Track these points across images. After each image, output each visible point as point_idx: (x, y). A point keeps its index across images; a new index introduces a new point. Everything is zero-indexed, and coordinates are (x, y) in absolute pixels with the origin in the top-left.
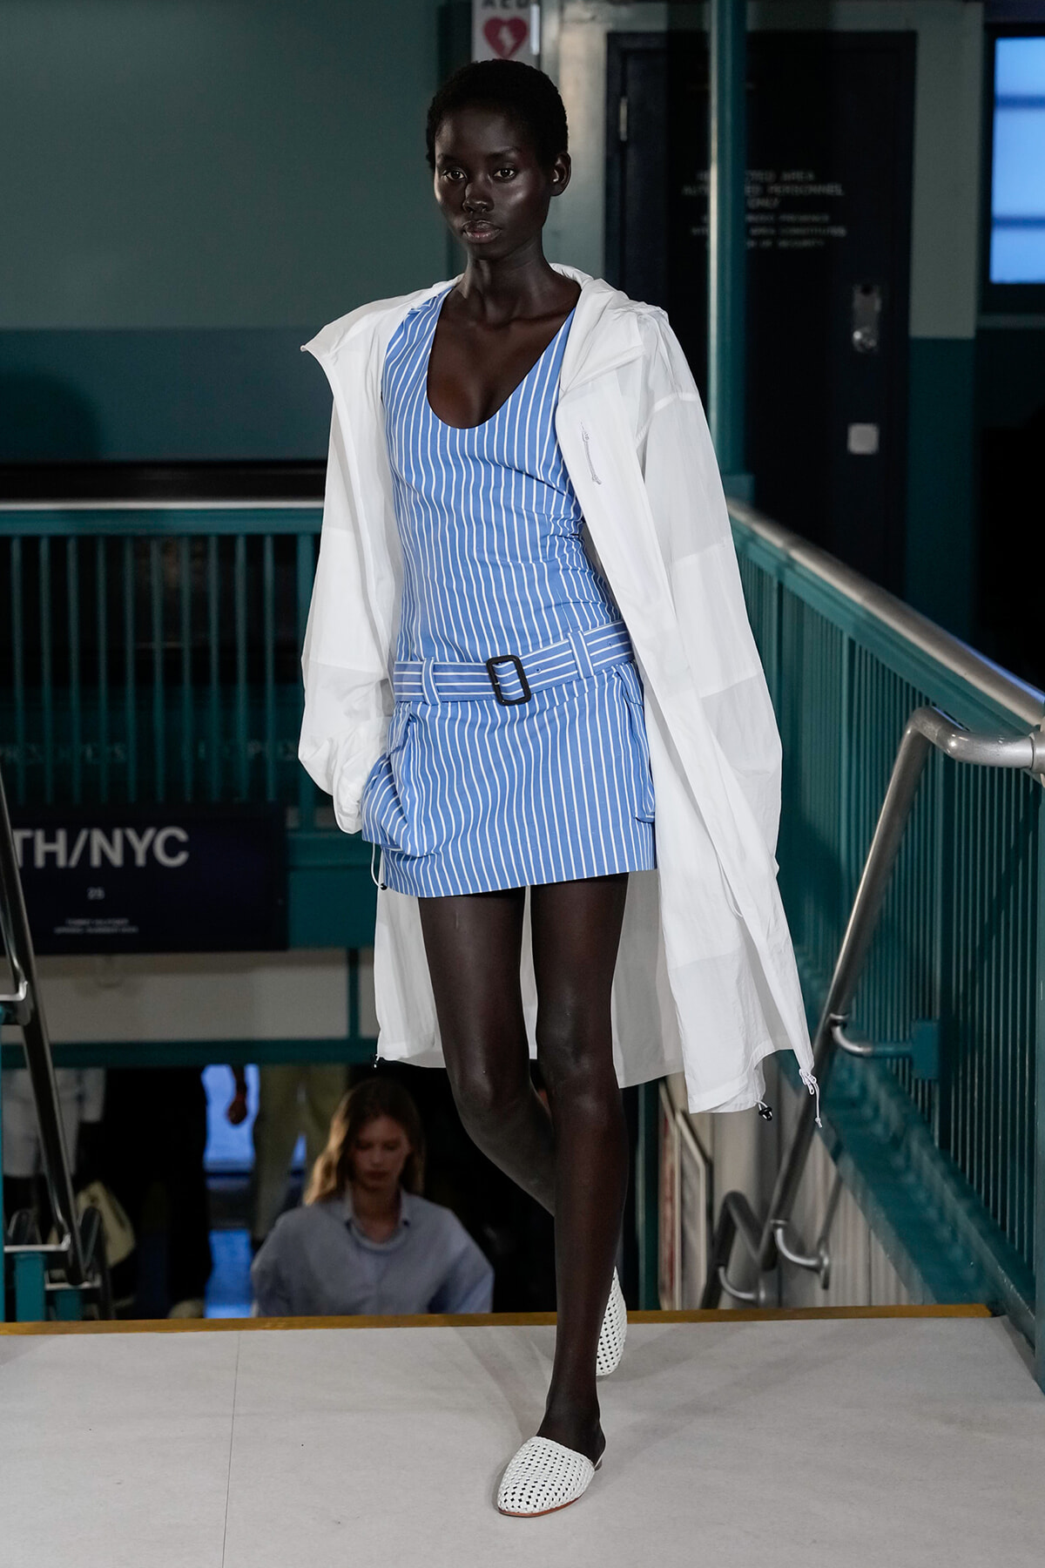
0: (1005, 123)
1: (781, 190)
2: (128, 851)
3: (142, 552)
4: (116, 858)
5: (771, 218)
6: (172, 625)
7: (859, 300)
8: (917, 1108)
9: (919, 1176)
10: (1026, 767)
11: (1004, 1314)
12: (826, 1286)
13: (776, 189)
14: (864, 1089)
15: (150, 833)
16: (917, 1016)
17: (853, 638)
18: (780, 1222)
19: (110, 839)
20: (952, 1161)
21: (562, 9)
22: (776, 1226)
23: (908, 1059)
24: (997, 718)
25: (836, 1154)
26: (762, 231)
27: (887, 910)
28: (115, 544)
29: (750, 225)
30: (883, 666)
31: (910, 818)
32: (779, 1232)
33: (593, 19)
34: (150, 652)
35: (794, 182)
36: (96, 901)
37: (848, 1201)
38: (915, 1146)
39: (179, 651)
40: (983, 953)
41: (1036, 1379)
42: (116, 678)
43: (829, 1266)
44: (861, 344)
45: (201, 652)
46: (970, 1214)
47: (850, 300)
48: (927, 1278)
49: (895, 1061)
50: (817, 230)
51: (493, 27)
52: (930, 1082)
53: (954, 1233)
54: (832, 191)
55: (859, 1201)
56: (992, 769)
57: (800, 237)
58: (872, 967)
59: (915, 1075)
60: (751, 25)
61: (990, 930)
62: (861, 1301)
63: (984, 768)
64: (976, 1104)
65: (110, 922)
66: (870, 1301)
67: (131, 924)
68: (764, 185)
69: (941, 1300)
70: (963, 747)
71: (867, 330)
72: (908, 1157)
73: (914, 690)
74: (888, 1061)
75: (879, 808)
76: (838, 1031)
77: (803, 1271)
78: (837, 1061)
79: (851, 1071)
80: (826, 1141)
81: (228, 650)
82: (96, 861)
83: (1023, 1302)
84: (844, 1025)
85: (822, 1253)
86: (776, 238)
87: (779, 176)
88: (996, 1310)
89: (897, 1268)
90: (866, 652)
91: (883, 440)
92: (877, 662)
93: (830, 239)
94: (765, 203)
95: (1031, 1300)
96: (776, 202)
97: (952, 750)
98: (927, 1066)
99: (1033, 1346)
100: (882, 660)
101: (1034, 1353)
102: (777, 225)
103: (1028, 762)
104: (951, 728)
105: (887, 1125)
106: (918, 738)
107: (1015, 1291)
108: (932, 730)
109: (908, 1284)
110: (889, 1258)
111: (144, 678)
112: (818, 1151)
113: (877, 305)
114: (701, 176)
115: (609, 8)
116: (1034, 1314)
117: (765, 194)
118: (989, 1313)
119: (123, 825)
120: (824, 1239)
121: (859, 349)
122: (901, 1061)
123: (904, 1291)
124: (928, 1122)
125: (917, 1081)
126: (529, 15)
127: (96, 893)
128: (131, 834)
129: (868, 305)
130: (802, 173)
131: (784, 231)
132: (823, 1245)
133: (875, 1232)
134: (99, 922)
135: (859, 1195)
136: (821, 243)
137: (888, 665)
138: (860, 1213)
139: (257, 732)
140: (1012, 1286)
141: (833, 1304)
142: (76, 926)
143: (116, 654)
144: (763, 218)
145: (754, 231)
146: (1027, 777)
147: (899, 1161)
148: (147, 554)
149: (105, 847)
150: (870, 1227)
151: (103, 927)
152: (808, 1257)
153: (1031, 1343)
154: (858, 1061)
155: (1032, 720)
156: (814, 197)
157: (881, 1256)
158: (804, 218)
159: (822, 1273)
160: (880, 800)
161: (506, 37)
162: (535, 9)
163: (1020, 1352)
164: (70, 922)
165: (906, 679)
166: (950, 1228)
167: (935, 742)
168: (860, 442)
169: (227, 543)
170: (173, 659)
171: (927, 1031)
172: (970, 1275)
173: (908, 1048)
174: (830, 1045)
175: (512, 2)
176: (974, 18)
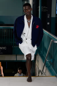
2: (3, 48)
4: (2, 49)
5: (43, 9)
6: (5, 35)
12: (45, 75)
14: (48, 63)
17: (48, 35)
25: (46, 67)
28: (2, 29)
32: (43, 72)
37: (47, 70)
38: (51, 67)
54: (47, 8)
62: (47, 76)
65: (1, 53)
67: (3, 53)
68: (42, 7)
69: (52, 76)
86: (43, 11)
88: (56, 76)
91: (50, 23)
93: (46, 11)
98: (52, 62)
112: (45, 67)
121: (48, 18)
123: (50, 75)
124: (52, 65)
129: (49, 15)
130: (45, 7)
139: (11, 41)
148: (4, 30)
157: (49, 73)
158: (45, 9)
168: (48, 23)
169: (9, 29)
170: (5, 37)
171: (52, 59)
172: (54, 74)
173: (50, 60)
174: (46, 60)
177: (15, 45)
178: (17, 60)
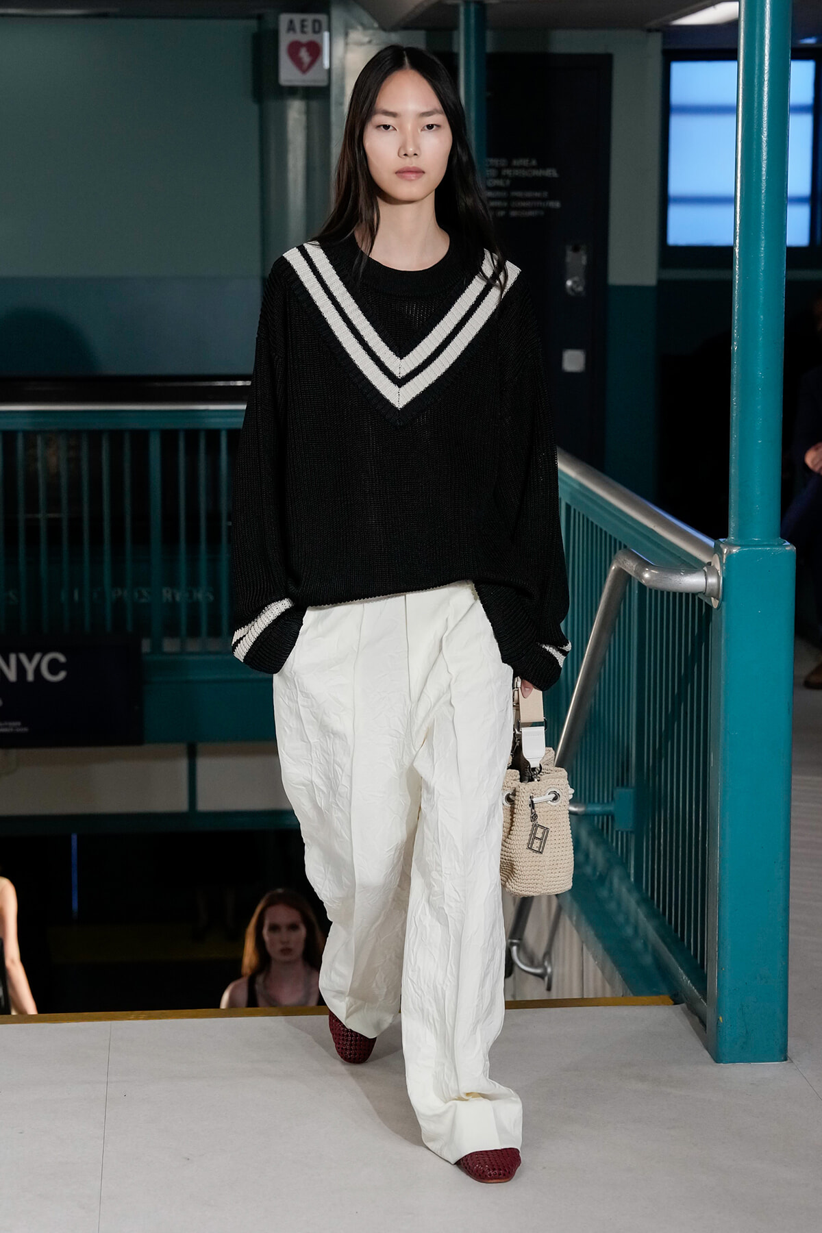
0: (678, 124)
1: (512, 172)
2: (21, 670)
3: (31, 445)
4: (12, 675)
5: (504, 194)
6: (54, 503)
7: (570, 256)
8: (617, 854)
9: (619, 904)
10: (700, 593)
11: (682, 1002)
12: (549, 988)
13: (508, 172)
14: (578, 840)
15: (37, 657)
16: (618, 785)
17: (569, 502)
18: (515, 941)
19: (7, 661)
20: (644, 891)
21: (346, 34)
22: (512, 944)
23: (610, 816)
24: (678, 557)
26: (498, 204)
27: (595, 706)
28: (10, 437)
29: (490, 199)
30: (592, 523)
31: (612, 639)
32: (515, 948)
33: (370, 42)
34: (38, 520)
35: (521, 167)
37: (567, 925)
38: (616, 881)
39: (59, 520)
40: (667, 735)
41: (707, 1049)
43: (552, 972)
44: (572, 288)
45: (75, 523)
47: (564, 255)
48: (626, 979)
49: (601, 818)
50: (540, 203)
51: (294, 48)
52: (627, 833)
53: (645, 944)
54: (550, 174)
55: (574, 923)
56: (674, 593)
57: (526, 209)
58: (583, 750)
59: (616, 828)
60: (490, 48)
61: (673, 717)
62: (576, 995)
63: (668, 593)
64: (662, 848)
65: (6, 724)
66: (583, 995)
67: (23, 726)
68: (499, 169)
69: (638, 993)
70: (653, 577)
71: (576, 279)
72: (611, 891)
73: (615, 540)
74: (596, 818)
75: (589, 632)
77: (531, 977)
81: (96, 519)
83: (697, 993)
85: (546, 964)
86: (508, 209)
87: (510, 162)
88: (676, 998)
89: (603, 972)
90: (579, 513)
91: (589, 360)
92: (588, 520)
93: (549, 210)
94: (500, 183)
95: (703, 990)
96: (508, 182)
97: (645, 580)
98: (625, 821)
99: (705, 1025)
100: (590, 519)
101: (705, 1030)
102: (509, 199)
103: (702, 589)
104: (644, 564)
105: (595, 868)
106: (620, 572)
107: (691, 985)
108: (630, 566)
109: (611, 982)
110: (597, 964)
111: (33, 540)
113: (584, 260)
115: (383, 35)
116: (706, 1001)
117: (499, 176)
118: (672, 1002)
119: (17, 652)
120: (548, 954)
121: (571, 293)
122: (605, 819)
123: (608, 987)
124: (625, 865)
125: (617, 832)
126: (322, 39)
128: (23, 657)
129: (577, 260)
130: (527, 161)
131: (514, 204)
132: (547, 958)
133: (586, 945)
135: (574, 918)
136: (542, 213)
137: (595, 522)
138: (575, 932)
139: (118, 582)
140: (688, 981)
141: (554, 998)
143: (11, 522)
144: (498, 194)
145: (492, 204)
146: (700, 600)
147: (604, 893)
148: (35, 446)
149: (3, 667)
150: (583, 942)
152: (536, 967)
153: (703, 1022)
155: (705, 559)
156: (535, 178)
157: (591, 965)
158: (529, 194)
159: (546, 979)
160: (589, 627)
161: (304, 55)
162: (326, 35)
163: (694, 1029)
166: (642, 941)
168: (573, 361)
169: (95, 436)
170: (54, 526)
171: (626, 795)
173: (610, 808)
175: (309, 29)
176: (655, 44)
177: (171, 630)
178: (203, 805)
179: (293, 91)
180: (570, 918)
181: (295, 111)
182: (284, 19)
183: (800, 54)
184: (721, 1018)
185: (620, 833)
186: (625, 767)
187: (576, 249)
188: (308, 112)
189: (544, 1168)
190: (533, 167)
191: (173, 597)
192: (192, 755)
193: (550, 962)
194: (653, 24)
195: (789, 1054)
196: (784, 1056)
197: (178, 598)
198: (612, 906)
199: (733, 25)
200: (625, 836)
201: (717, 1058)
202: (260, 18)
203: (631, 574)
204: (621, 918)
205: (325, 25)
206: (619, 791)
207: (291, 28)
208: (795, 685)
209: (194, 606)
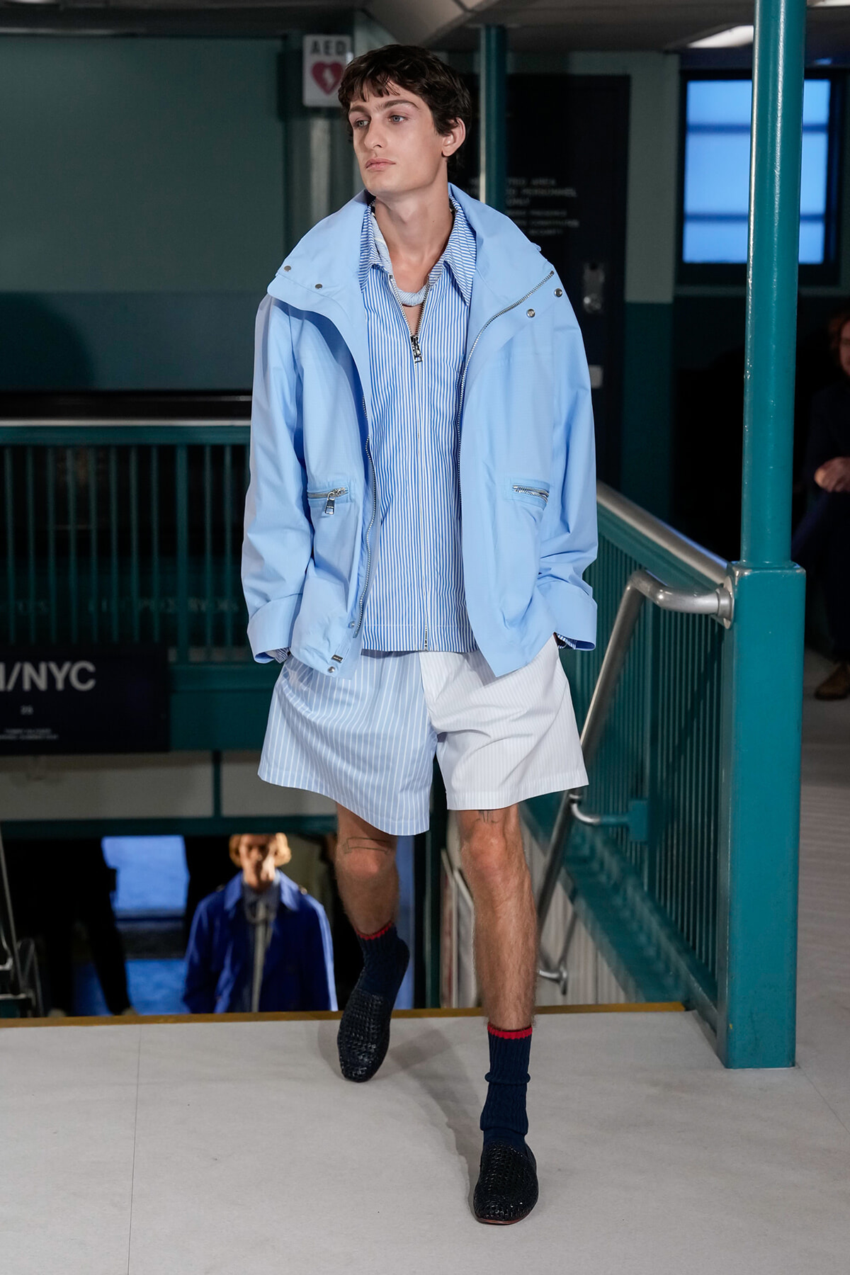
0: (695, 144)
1: (532, 192)
2: (51, 679)
3: (61, 459)
4: (42, 684)
5: (524, 213)
6: (83, 513)
7: (589, 274)
8: (632, 862)
9: (633, 912)
10: (713, 614)
11: (693, 1009)
12: (564, 992)
13: (527, 191)
14: (593, 849)
15: (66, 666)
16: (632, 797)
19: (37, 670)
20: (657, 900)
23: (624, 828)
24: (692, 578)
25: (573, 896)
27: (610, 720)
28: (40, 451)
31: (627, 655)
34: (67, 531)
35: (540, 187)
36: (27, 716)
37: (582, 932)
38: (630, 890)
40: (680, 750)
41: (719, 1056)
42: (42, 552)
43: (567, 978)
44: (590, 306)
45: (104, 533)
46: (669, 938)
47: (582, 273)
48: (640, 986)
49: (615, 829)
50: (559, 222)
51: (318, 70)
52: (641, 843)
53: (658, 952)
54: (569, 193)
55: (590, 930)
56: (688, 615)
57: (545, 228)
59: (630, 839)
60: (510, 69)
61: (685, 731)
62: (590, 1001)
63: (682, 614)
64: (675, 858)
65: (38, 731)
66: (597, 999)
67: (53, 732)
68: (519, 189)
69: (649, 1000)
70: (668, 599)
71: (595, 296)
72: (625, 899)
73: (631, 558)
75: (605, 649)
76: (575, 807)
77: (547, 982)
78: (573, 831)
79: (583, 838)
80: (565, 887)
81: (124, 532)
82: (27, 686)
83: (708, 1000)
84: (579, 803)
85: (562, 968)
87: (529, 181)
88: (688, 1006)
89: (617, 977)
91: (607, 376)
93: (567, 229)
94: (520, 202)
95: (714, 999)
96: (528, 201)
97: (660, 601)
98: (639, 832)
99: (715, 1032)
101: (716, 1035)
102: (529, 218)
103: (715, 610)
104: (659, 586)
105: (609, 877)
106: (635, 593)
107: (702, 992)
108: (645, 587)
109: (625, 989)
110: (611, 971)
111: (62, 551)
112: (559, 896)
113: (601, 278)
114: (473, 181)
116: (716, 1007)
117: (519, 195)
118: (684, 1008)
119: (47, 660)
120: (563, 959)
121: (588, 310)
122: (620, 830)
123: (622, 993)
124: (639, 874)
125: (631, 843)
127: (27, 710)
128: (53, 667)
129: (594, 279)
130: (547, 180)
131: (533, 222)
132: (563, 962)
133: (601, 952)
134: (30, 731)
135: (589, 926)
136: (561, 231)
138: (590, 939)
139: (145, 592)
140: (700, 989)
141: (569, 1002)
142: (12, 734)
143: (41, 534)
144: (518, 213)
146: (713, 621)
147: (618, 901)
148: (63, 459)
149: (34, 676)
150: (598, 948)
151: (33, 735)
152: (552, 972)
153: (714, 1029)
154: (588, 829)
155: (717, 580)
156: (554, 197)
157: (605, 970)
158: (548, 213)
159: (562, 983)
160: (605, 644)
161: (328, 76)
163: (705, 1035)
164: (8, 731)
165: (625, 551)
166: (655, 949)
167: (647, 595)
169: (123, 451)
170: (83, 537)
171: (640, 807)
172: (669, 981)
173: (625, 819)
174: (569, 817)
175: (333, 50)
176: (672, 65)
177: (197, 639)
178: (228, 812)
179: (317, 111)
180: (586, 925)
181: (319, 131)
182: (309, 41)
183: (814, 74)
184: (731, 1026)
185: (634, 845)
186: (639, 778)
187: (594, 267)
188: (332, 132)
189: (559, 1170)
190: (554, 187)
191: (199, 607)
192: (217, 761)
193: (565, 967)
194: (671, 46)
195: (797, 1059)
196: (791, 1061)
197: (204, 608)
198: (627, 914)
199: (747, 48)
200: (639, 846)
201: (728, 1063)
202: (285, 38)
203: (644, 593)
204: (635, 926)
205: (348, 46)
206: (634, 804)
207: (315, 49)
208: (805, 696)
209: (219, 617)
